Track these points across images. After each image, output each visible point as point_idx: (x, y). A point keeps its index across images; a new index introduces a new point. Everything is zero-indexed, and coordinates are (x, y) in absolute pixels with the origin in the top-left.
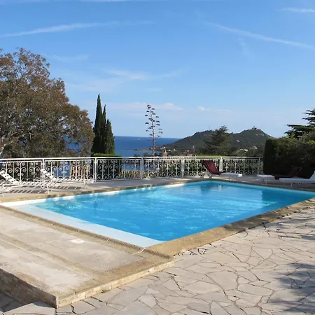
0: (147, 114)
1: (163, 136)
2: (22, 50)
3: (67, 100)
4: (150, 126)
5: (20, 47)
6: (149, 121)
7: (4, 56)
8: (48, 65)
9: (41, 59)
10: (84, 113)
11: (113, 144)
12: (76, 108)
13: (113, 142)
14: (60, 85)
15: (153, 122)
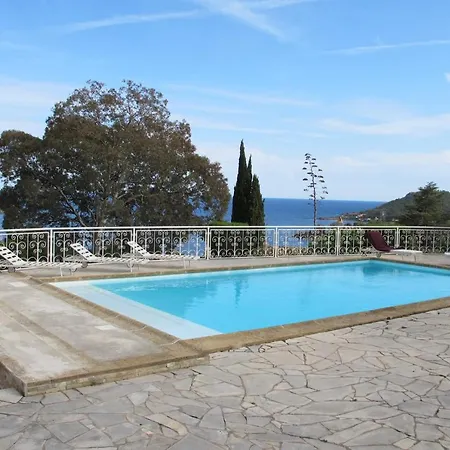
0: (306, 166)
1: (328, 198)
2: (130, 83)
3: (194, 149)
4: (309, 182)
5: (128, 79)
6: (309, 177)
7: (107, 92)
8: (166, 102)
9: (156, 95)
10: (216, 167)
11: (262, 210)
12: (205, 160)
13: (262, 206)
14: (185, 128)
15: (314, 177)
